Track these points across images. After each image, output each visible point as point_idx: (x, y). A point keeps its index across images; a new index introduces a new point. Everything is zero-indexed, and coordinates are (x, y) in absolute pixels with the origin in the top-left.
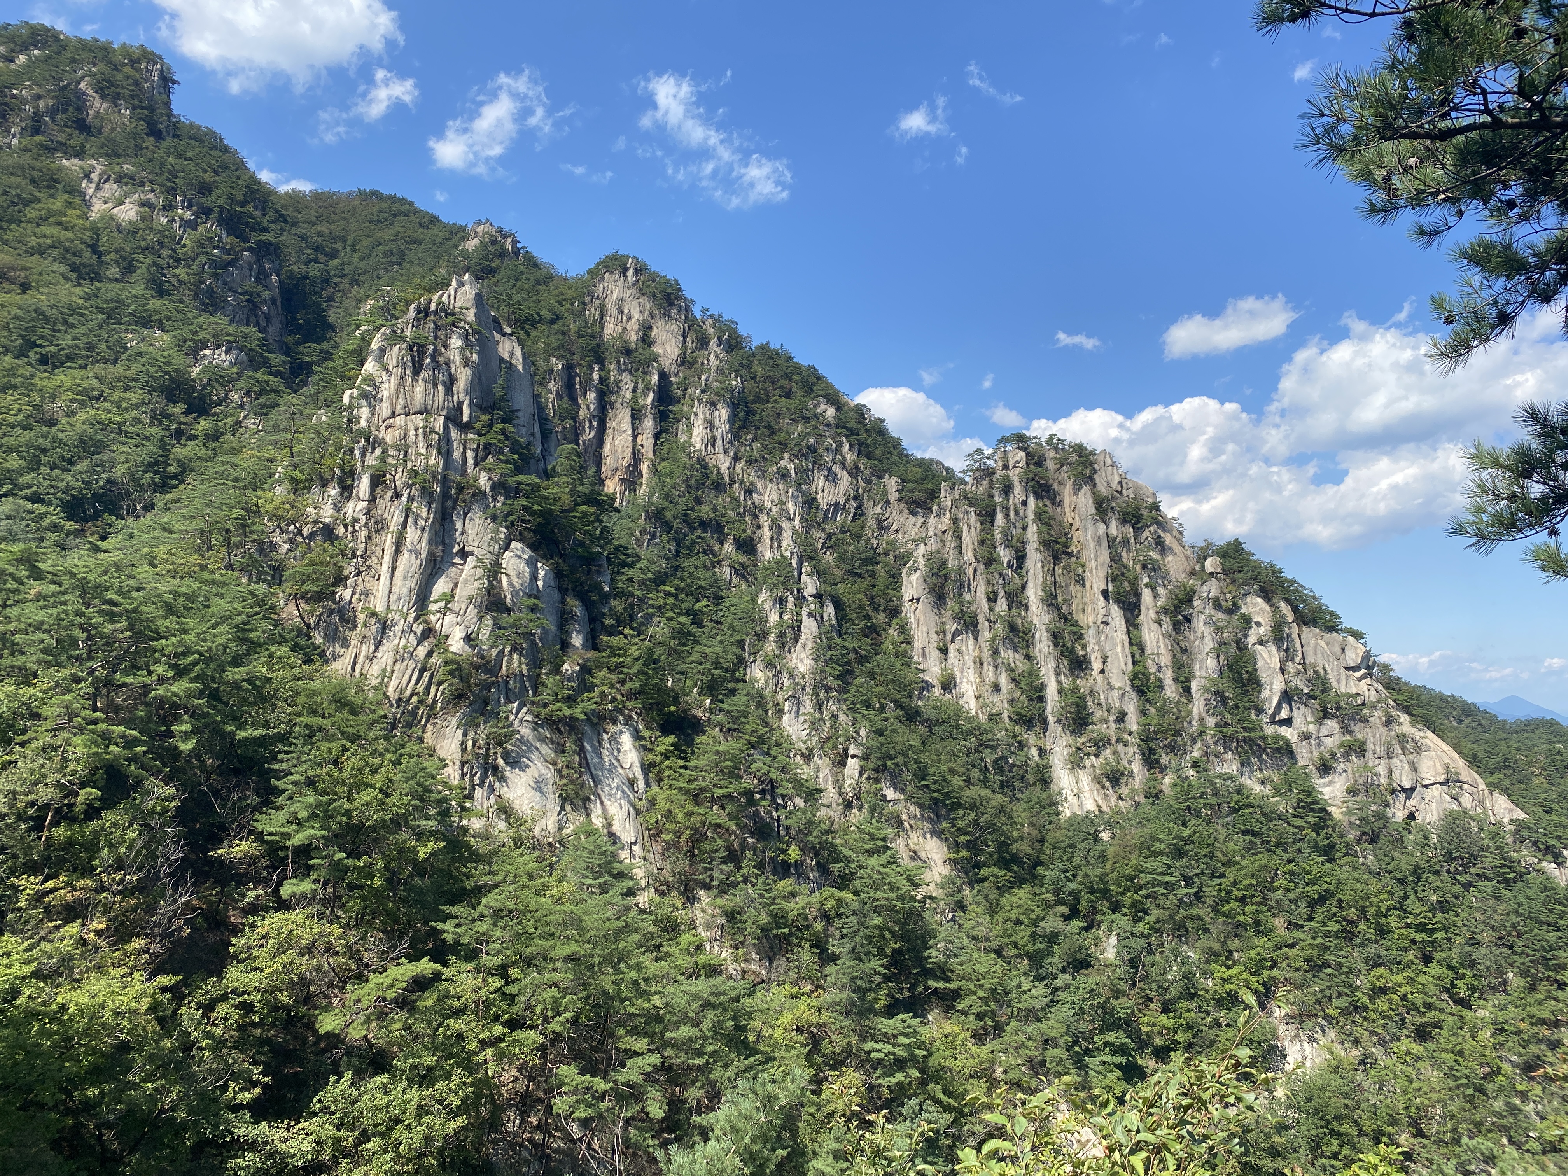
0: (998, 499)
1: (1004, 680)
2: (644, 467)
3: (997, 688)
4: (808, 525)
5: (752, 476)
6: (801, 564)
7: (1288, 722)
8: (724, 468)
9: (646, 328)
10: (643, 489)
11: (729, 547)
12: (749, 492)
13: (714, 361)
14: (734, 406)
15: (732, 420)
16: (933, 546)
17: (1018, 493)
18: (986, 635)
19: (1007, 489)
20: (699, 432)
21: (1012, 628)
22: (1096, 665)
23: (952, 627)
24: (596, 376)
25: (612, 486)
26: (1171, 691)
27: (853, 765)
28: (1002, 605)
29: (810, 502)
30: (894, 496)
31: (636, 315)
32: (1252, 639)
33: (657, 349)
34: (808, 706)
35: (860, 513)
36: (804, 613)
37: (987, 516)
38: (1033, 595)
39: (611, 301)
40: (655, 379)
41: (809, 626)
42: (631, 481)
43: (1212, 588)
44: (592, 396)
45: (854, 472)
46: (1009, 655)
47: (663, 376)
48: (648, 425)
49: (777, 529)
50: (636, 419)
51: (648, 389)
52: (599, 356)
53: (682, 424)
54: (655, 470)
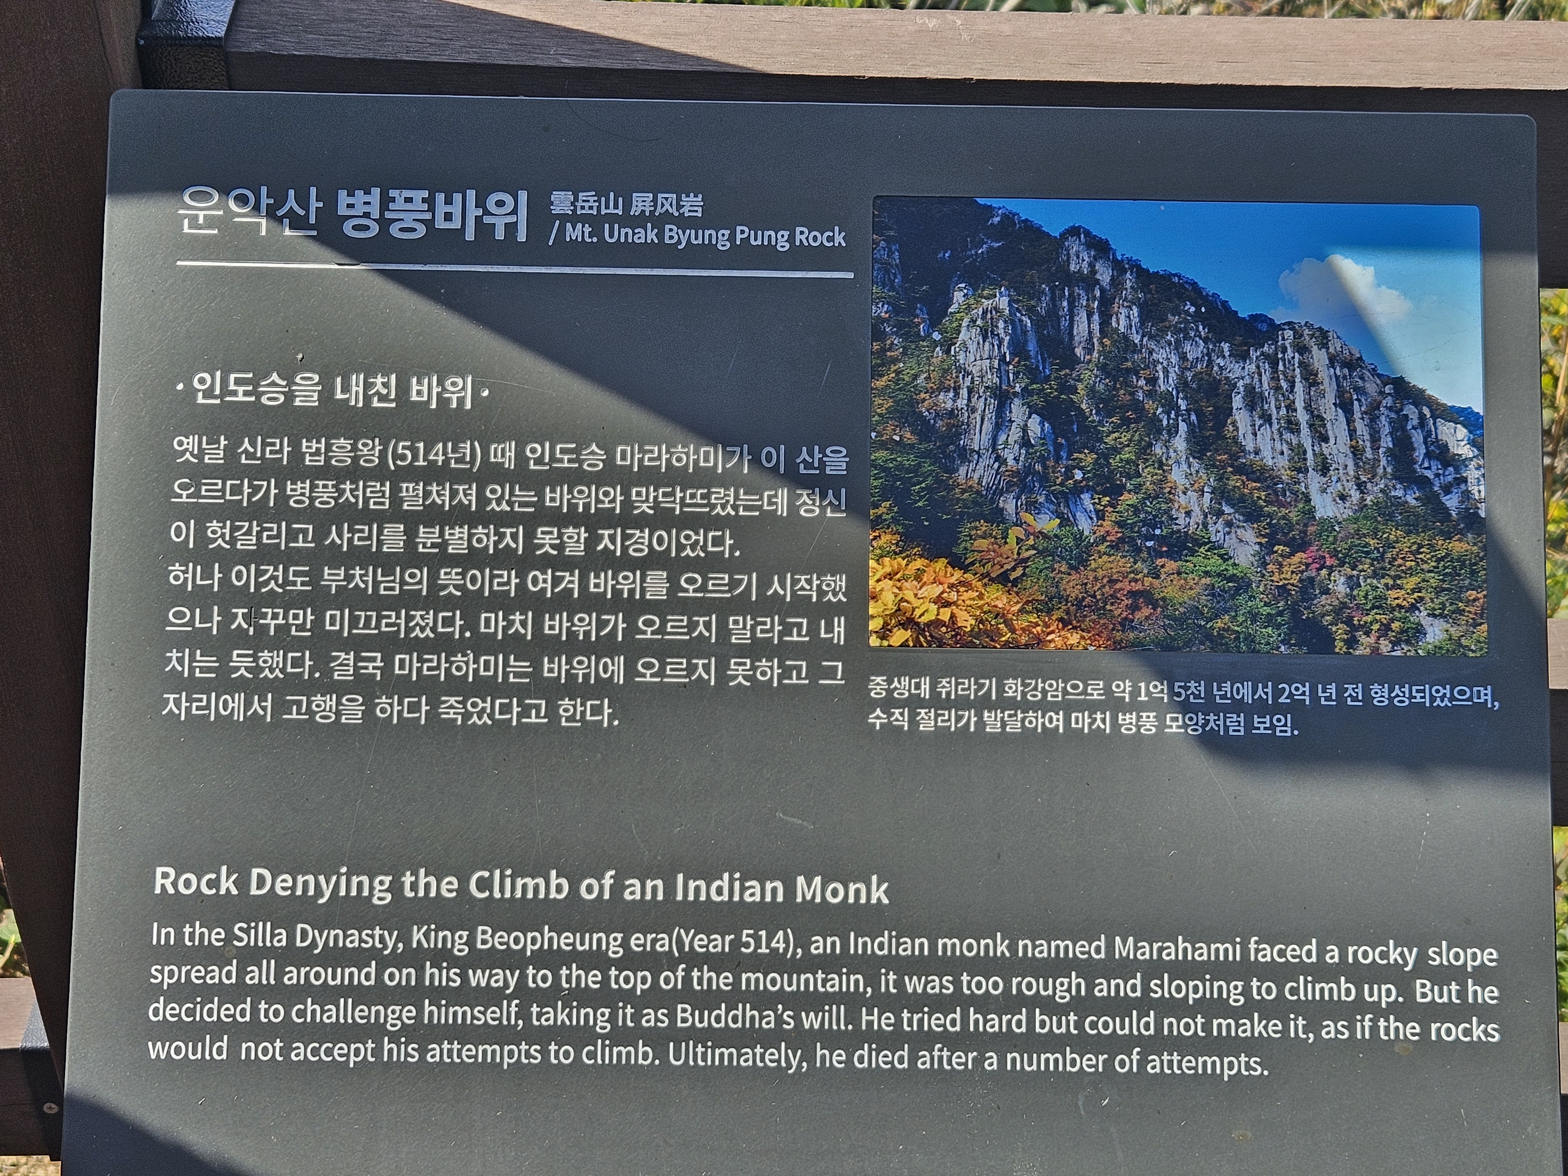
0: (1280, 356)
1: (1285, 448)
2: (1095, 340)
3: (1282, 453)
4: (1183, 369)
5: (1152, 345)
6: (1178, 392)
7: (1429, 468)
8: (1136, 341)
9: (1091, 265)
10: (1095, 354)
11: (1142, 382)
12: (1151, 353)
13: (1129, 284)
14: (1141, 307)
15: (1140, 315)
16: (1248, 380)
17: (1290, 352)
18: (1275, 426)
19: (1284, 350)
20: (1123, 322)
21: (1289, 422)
22: (1332, 441)
23: (1258, 422)
24: (1067, 294)
25: (1079, 351)
26: (1369, 454)
27: (1207, 496)
28: (1283, 411)
29: (1183, 357)
30: (1227, 354)
31: (1087, 259)
32: (1409, 427)
33: (1099, 277)
34: (1184, 467)
35: (1210, 362)
36: (1180, 419)
37: (1274, 364)
38: (1299, 405)
39: (1072, 252)
40: (1098, 294)
41: (1183, 427)
42: (1089, 350)
43: (1389, 401)
44: (1065, 304)
45: (1206, 340)
46: (1287, 436)
47: (1102, 291)
48: (1096, 317)
49: (1166, 371)
50: (1090, 315)
51: (1094, 298)
52: (1068, 282)
53: (1114, 318)
54: (1100, 342)
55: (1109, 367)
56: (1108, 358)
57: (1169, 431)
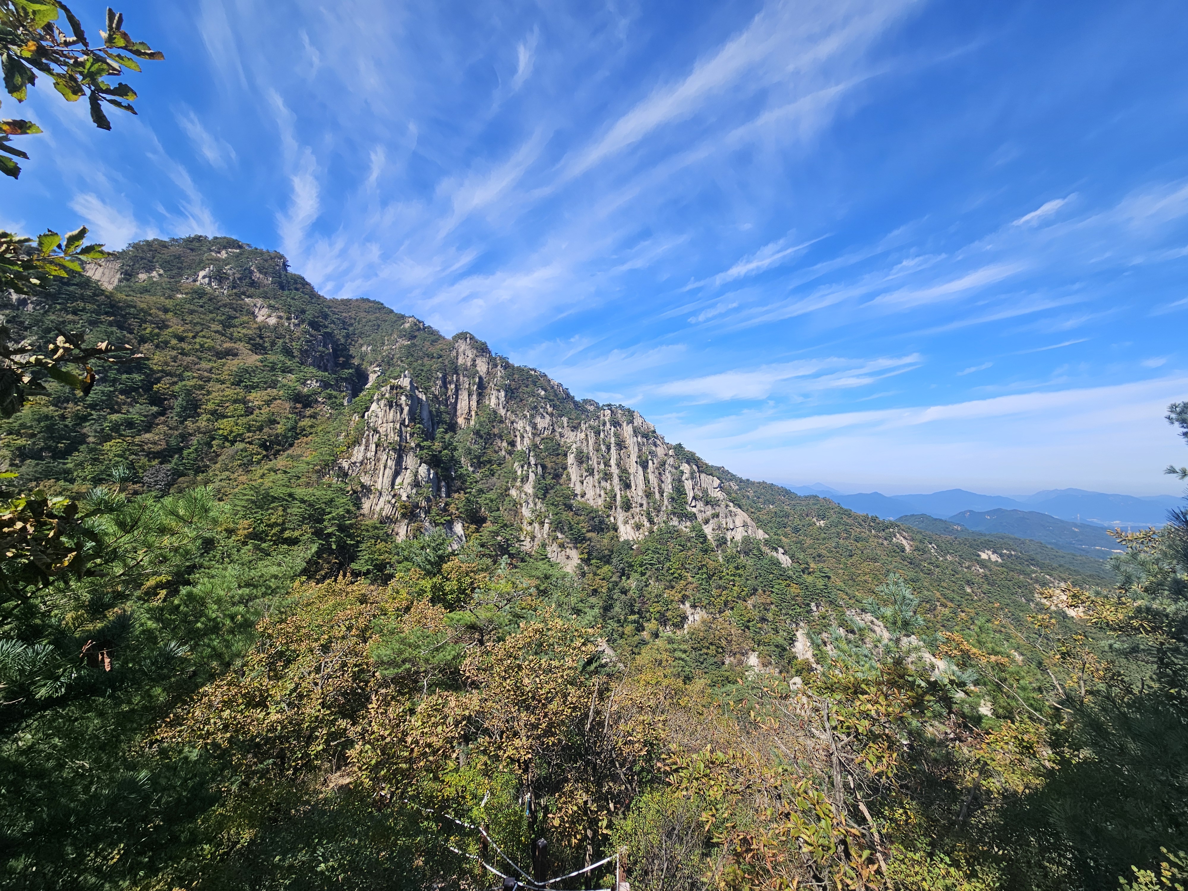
0: (601, 428)
1: (602, 493)
2: (473, 413)
3: (600, 496)
4: (534, 435)
5: (513, 418)
6: (530, 451)
7: (695, 506)
8: (503, 414)
9: (474, 361)
10: (472, 423)
11: (505, 444)
12: (512, 423)
13: (499, 374)
14: (506, 391)
15: (505, 396)
16: (579, 444)
17: (608, 425)
18: (597, 477)
19: (604, 424)
20: (493, 402)
21: (606, 474)
22: (633, 487)
23: (585, 474)
24: (455, 379)
25: (461, 421)
26: (657, 496)
27: (547, 526)
28: (602, 466)
29: (534, 426)
30: (566, 425)
31: (470, 355)
32: (683, 478)
33: (478, 368)
34: (531, 504)
35: (554, 431)
36: (530, 470)
37: (597, 433)
38: (613, 462)
39: (461, 350)
40: (477, 380)
41: (532, 476)
42: (468, 420)
43: (671, 461)
44: (453, 386)
45: (551, 416)
46: (603, 484)
47: (480, 378)
48: (475, 397)
49: (522, 437)
50: (470, 395)
51: (474, 384)
52: (456, 371)
53: (487, 397)
54: (477, 414)
55: (482, 432)
56: (481, 426)
57: (522, 479)
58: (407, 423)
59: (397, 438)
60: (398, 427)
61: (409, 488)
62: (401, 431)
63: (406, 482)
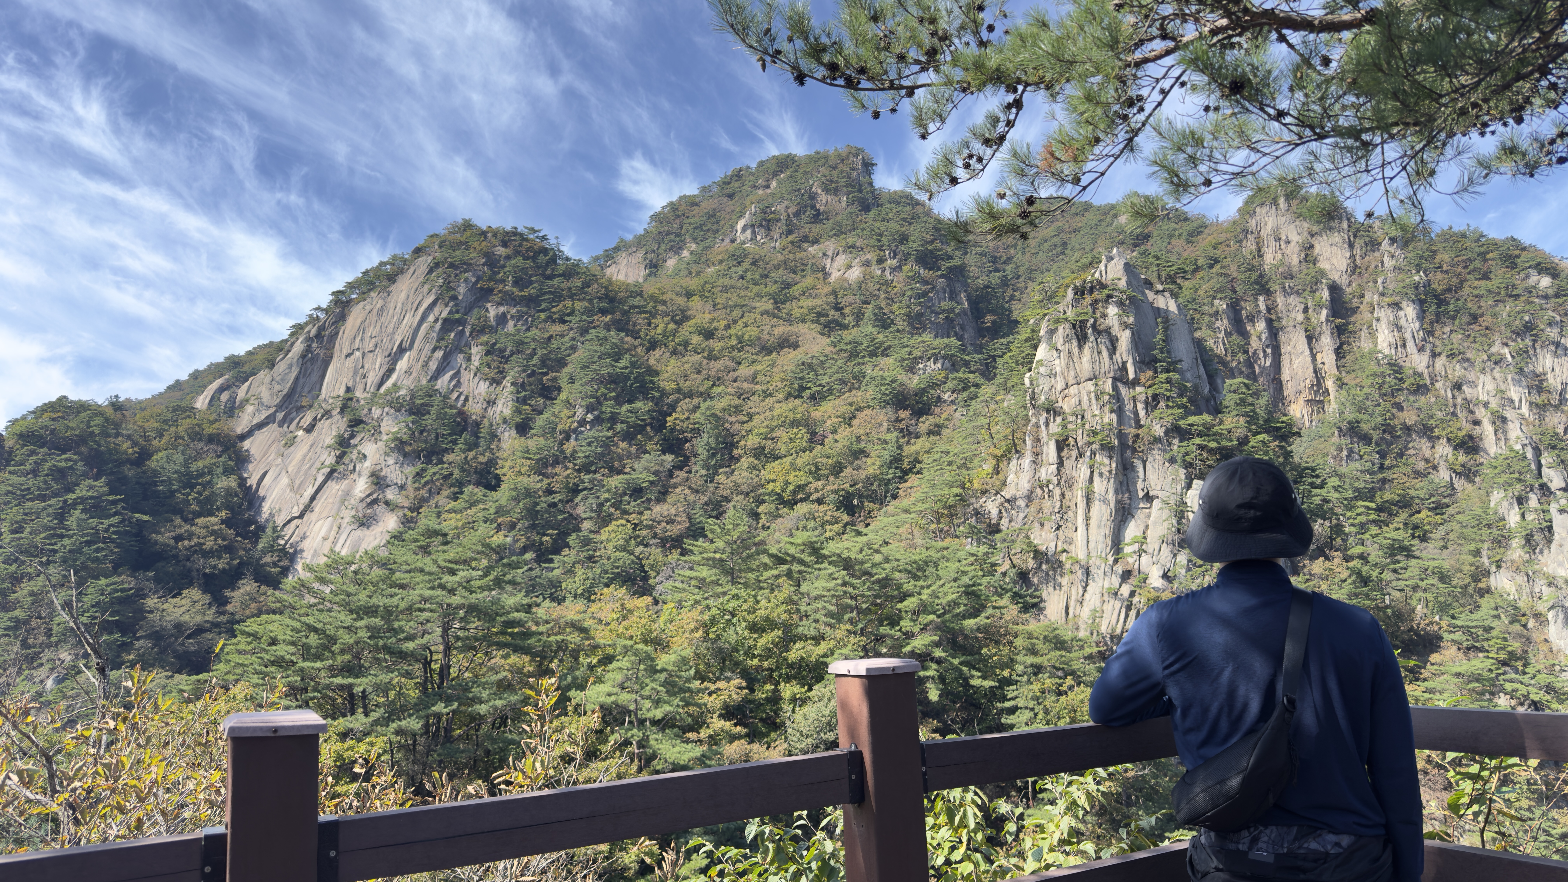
2: (1330, 384)
4: (1541, 408)
5: (1457, 371)
6: (1538, 452)
8: (1422, 368)
9: (1306, 247)
10: (1332, 407)
11: (1444, 450)
12: (1458, 386)
13: (1389, 262)
14: (1420, 303)
15: (1421, 316)
20: (1385, 338)
24: (1262, 307)
25: (1298, 410)
33: (1323, 265)
36: (1553, 508)
39: (1266, 232)
40: (1326, 294)
42: (1318, 403)
44: (1261, 326)
47: (1334, 288)
48: (1327, 342)
49: (1501, 421)
50: (1311, 338)
51: (1319, 306)
52: (1263, 287)
53: (1364, 334)
54: (1341, 384)
55: (1365, 427)
56: (1360, 409)
57: (1528, 538)
58: (1131, 376)
59: (1110, 418)
60: (1108, 386)
61: (1166, 550)
62: (1117, 396)
63: (1154, 536)
